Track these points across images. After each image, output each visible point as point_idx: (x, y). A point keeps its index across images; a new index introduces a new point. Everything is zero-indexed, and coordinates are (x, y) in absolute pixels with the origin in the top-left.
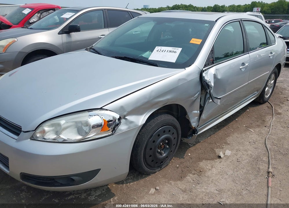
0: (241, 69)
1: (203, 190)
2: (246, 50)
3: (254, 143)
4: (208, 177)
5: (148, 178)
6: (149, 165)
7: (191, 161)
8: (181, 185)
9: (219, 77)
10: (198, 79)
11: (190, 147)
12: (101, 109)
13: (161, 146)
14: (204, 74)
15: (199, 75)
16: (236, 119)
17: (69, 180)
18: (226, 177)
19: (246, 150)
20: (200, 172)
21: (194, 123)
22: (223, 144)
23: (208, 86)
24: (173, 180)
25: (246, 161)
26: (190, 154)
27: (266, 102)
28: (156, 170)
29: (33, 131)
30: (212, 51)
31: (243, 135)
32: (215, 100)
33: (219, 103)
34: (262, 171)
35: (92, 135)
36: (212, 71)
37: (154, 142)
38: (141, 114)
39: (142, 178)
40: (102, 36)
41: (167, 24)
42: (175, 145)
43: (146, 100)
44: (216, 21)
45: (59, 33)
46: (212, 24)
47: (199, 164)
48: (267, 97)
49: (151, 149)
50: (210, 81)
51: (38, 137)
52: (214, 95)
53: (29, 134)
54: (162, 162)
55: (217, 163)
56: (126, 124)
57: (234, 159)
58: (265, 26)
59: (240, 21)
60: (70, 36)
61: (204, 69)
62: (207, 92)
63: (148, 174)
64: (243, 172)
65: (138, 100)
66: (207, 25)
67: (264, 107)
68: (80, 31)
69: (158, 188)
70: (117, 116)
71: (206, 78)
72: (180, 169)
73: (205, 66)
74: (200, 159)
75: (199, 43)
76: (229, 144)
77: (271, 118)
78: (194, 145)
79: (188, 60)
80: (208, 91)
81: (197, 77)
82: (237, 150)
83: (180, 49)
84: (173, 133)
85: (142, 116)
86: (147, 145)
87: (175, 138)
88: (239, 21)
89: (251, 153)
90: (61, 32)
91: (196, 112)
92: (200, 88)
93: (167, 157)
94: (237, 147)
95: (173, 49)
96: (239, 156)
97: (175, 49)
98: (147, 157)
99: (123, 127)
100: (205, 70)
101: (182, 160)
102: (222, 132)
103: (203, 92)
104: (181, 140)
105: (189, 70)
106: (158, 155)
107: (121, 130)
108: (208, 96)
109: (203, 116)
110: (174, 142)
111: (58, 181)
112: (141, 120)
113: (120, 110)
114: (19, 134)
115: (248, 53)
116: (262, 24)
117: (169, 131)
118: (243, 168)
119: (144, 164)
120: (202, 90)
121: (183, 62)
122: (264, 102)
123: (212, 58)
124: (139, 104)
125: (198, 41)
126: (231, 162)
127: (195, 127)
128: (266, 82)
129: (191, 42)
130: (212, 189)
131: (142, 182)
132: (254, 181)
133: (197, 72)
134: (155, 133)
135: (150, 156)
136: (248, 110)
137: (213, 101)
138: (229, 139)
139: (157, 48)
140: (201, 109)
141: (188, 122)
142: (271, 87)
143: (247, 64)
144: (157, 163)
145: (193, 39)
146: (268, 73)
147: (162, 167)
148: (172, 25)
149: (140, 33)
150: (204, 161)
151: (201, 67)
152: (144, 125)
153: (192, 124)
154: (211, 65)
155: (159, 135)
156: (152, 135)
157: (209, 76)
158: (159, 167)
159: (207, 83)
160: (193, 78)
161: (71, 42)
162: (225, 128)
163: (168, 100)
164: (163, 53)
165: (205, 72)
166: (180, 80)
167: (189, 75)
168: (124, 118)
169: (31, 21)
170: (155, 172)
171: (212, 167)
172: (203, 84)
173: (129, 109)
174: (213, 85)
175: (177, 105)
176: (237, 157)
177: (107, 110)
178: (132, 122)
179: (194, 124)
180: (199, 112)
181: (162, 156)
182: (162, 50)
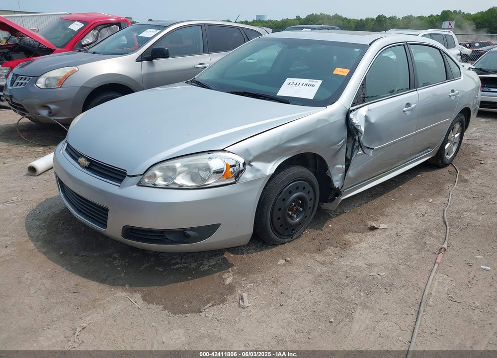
0: (404, 111)
1: (348, 263)
2: (412, 85)
3: (422, 216)
4: (355, 251)
5: (275, 249)
6: (277, 232)
7: (332, 233)
8: (319, 257)
9: (373, 120)
10: (343, 121)
11: (331, 218)
12: (223, 150)
13: (292, 208)
14: (351, 116)
15: (345, 117)
16: (400, 186)
17: (182, 235)
18: (379, 251)
19: (409, 223)
20: (345, 245)
21: (337, 181)
22: (379, 216)
23: (358, 131)
24: (308, 252)
25: (408, 235)
26: (331, 226)
27: (447, 165)
28: (286, 240)
29: (141, 175)
30: (363, 85)
31: (408, 206)
32: (366, 151)
33: (371, 154)
34: (429, 246)
35: (211, 182)
36: (363, 111)
37: (284, 200)
38: (269, 161)
39: (267, 248)
40: (199, 66)
41: (300, 48)
42: (311, 209)
43: (276, 144)
44: (370, 45)
45: (137, 60)
46: (364, 48)
47: (343, 236)
48: (449, 157)
49: (280, 209)
50: (359, 124)
51: (146, 183)
52: (365, 144)
53: (137, 179)
54: (293, 230)
55: (368, 237)
56: (251, 172)
57: (392, 232)
58: (444, 52)
59: (406, 46)
60: (152, 65)
61: (351, 109)
62: (355, 139)
63: (275, 245)
64: (402, 246)
65: (266, 143)
66: (358, 50)
67: (444, 171)
68: (168, 57)
69: (288, 259)
70: (242, 161)
71: (354, 121)
72: (317, 241)
73: (353, 104)
74: (345, 232)
75: (346, 74)
76: (387, 216)
77: (451, 186)
78: (338, 215)
79: (330, 97)
80: (357, 138)
81: (342, 118)
82: (397, 223)
83: (320, 82)
84: (309, 192)
85: (270, 164)
86: (274, 204)
87: (311, 199)
88: (404, 45)
89: (417, 226)
90: (141, 59)
91: (340, 166)
92: (345, 134)
93: (300, 223)
94: (398, 220)
95: (310, 81)
96: (399, 229)
97: (313, 81)
98: (275, 219)
99: (247, 175)
100: (354, 110)
101: (320, 232)
102: (378, 201)
103: (351, 140)
104: (319, 206)
105: (331, 108)
106: (289, 219)
107: (245, 178)
108: (357, 144)
109: (350, 173)
110: (310, 204)
111: (169, 238)
112: (270, 168)
113: (245, 153)
114: (123, 180)
115: (417, 90)
116: (439, 49)
117: (304, 188)
118: (404, 243)
119: (270, 229)
120: (348, 136)
121: (324, 99)
122: (445, 165)
123: (363, 94)
124: (267, 148)
125: (344, 72)
126: (387, 236)
127: (338, 188)
128: (445, 134)
129: (335, 72)
130: (360, 263)
131: (267, 252)
132: (416, 256)
133: (342, 112)
134: (285, 189)
135: (279, 219)
136: (419, 175)
137: (363, 151)
138: (388, 210)
139: (288, 80)
140: (347, 163)
141: (329, 180)
142: (455, 143)
143: (413, 106)
144: (287, 229)
145: (337, 69)
146: (449, 120)
147: (294, 237)
148: (309, 49)
149: (256, 60)
150: (350, 233)
151: (349, 106)
152: (273, 177)
153: (334, 183)
154: (362, 103)
155: (290, 192)
156: (282, 192)
157: (358, 118)
158: (289, 236)
159: (355, 128)
160: (336, 120)
161: (154, 74)
162: (382, 197)
163: (304, 146)
164: (297, 87)
165: (353, 113)
166: (319, 121)
167: (331, 115)
168: (249, 164)
169: (84, 42)
170: (284, 243)
171: (361, 240)
172: (350, 129)
173: (255, 153)
174: (363, 129)
175: (314, 155)
176: (397, 230)
177: (229, 152)
178: (258, 170)
179: (337, 184)
180: (344, 166)
181: (294, 222)
182: (295, 83)
